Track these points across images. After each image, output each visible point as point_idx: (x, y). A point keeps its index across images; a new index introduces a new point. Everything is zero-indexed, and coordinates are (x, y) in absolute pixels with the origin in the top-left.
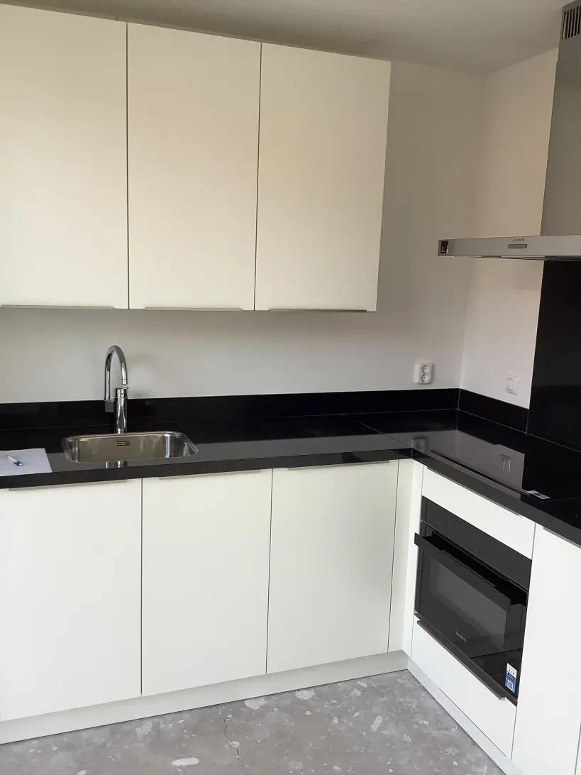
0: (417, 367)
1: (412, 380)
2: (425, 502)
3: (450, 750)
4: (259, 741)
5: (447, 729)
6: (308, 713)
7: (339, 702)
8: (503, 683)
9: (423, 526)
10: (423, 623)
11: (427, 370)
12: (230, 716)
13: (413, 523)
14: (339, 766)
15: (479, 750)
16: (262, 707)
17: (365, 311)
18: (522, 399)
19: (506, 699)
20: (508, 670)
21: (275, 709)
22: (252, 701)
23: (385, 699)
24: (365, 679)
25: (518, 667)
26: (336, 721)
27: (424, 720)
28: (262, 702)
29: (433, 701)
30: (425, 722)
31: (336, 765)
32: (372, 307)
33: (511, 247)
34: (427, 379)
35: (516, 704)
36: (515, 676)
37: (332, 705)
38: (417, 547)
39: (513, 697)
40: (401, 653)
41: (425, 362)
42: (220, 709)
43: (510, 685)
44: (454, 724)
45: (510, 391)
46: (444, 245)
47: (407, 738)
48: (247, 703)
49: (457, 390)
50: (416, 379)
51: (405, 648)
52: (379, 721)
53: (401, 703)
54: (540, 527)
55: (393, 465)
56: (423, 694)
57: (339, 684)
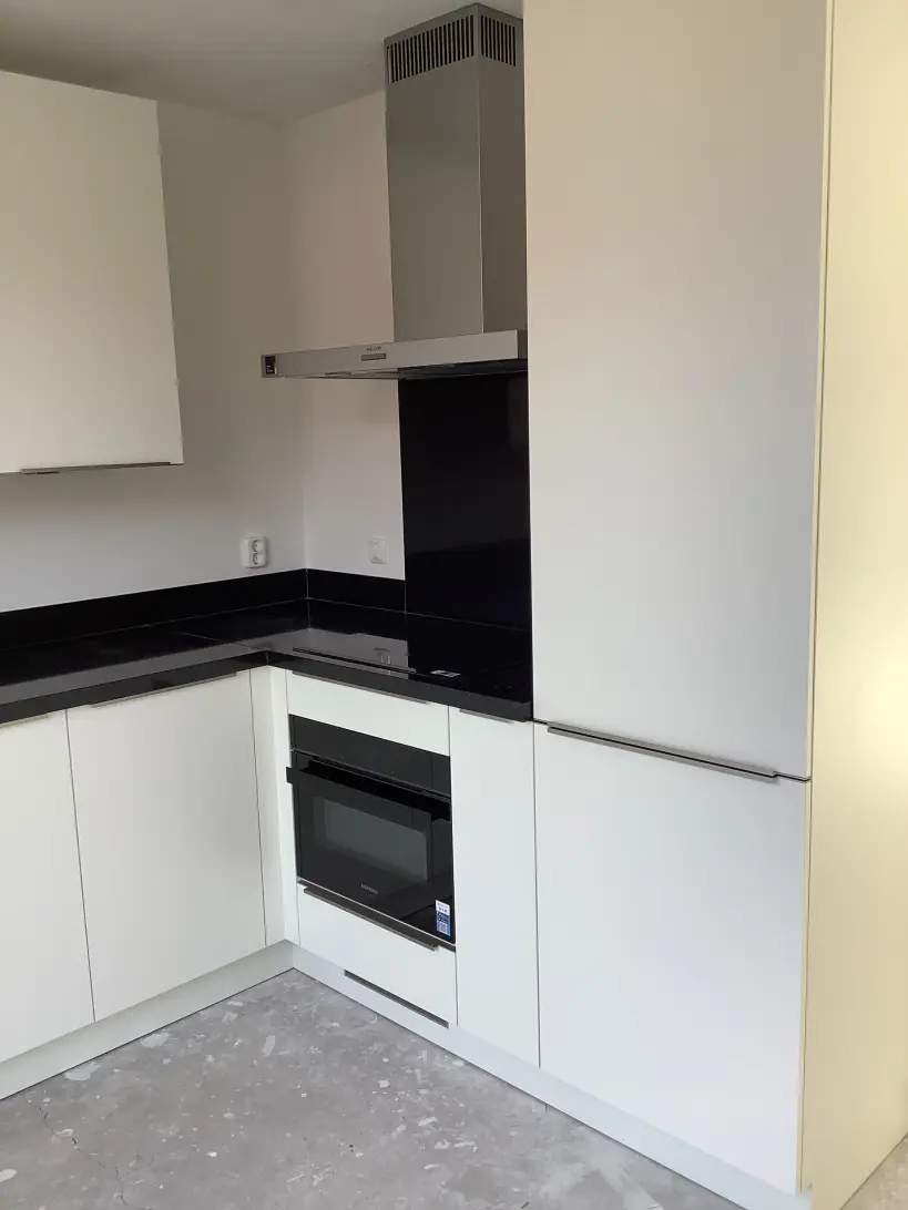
0: (245, 544)
1: (239, 562)
2: (294, 720)
3: (375, 1047)
4: (103, 1118)
5: (365, 1023)
6: (166, 1061)
7: (208, 1036)
8: (433, 930)
9: (295, 756)
10: (311, 890)
11: (260, 547)
12: (47, 1100)
13: (280, 754)
14: (231, 1111)
15: (411, 1036)
16: (93, 1074)
17: (169, 464)
18: (395, 569)
19: (440, 948)
20: (438, 909)
21: (116, 1070)
22: (76, 1070)
23: (272, 1012)
24: (240, 996)
25: (450, 900)
26: (210, 1059)
27: (332, 1021)
28: (93, 1067)
29: (336, 996)
30: (334, 1024)
31: (226, 1112)
32: (177, 457)
33: (365, 358)
34: (260, 560)
35: (453, 949)
36: (448, 913)
37: (199, 1041)
38: (290, 785)
39: (449, 941)
40: (286, 944)
41: (256, 534)
42: (28, 1094)
43: (443, 928)
44: (372, 1015)
45: (376, 561)
46: (270, 363)
47: (313, 1050)
48: (68, 1075)
49: (302, 571)
50: (246, 561)
51: (289, 935)
52: (271, 1042)
53: (295, 1010)
54: (454, 711)
55: (243, 677)
56: (322, 992)
57: (202, 1012)
